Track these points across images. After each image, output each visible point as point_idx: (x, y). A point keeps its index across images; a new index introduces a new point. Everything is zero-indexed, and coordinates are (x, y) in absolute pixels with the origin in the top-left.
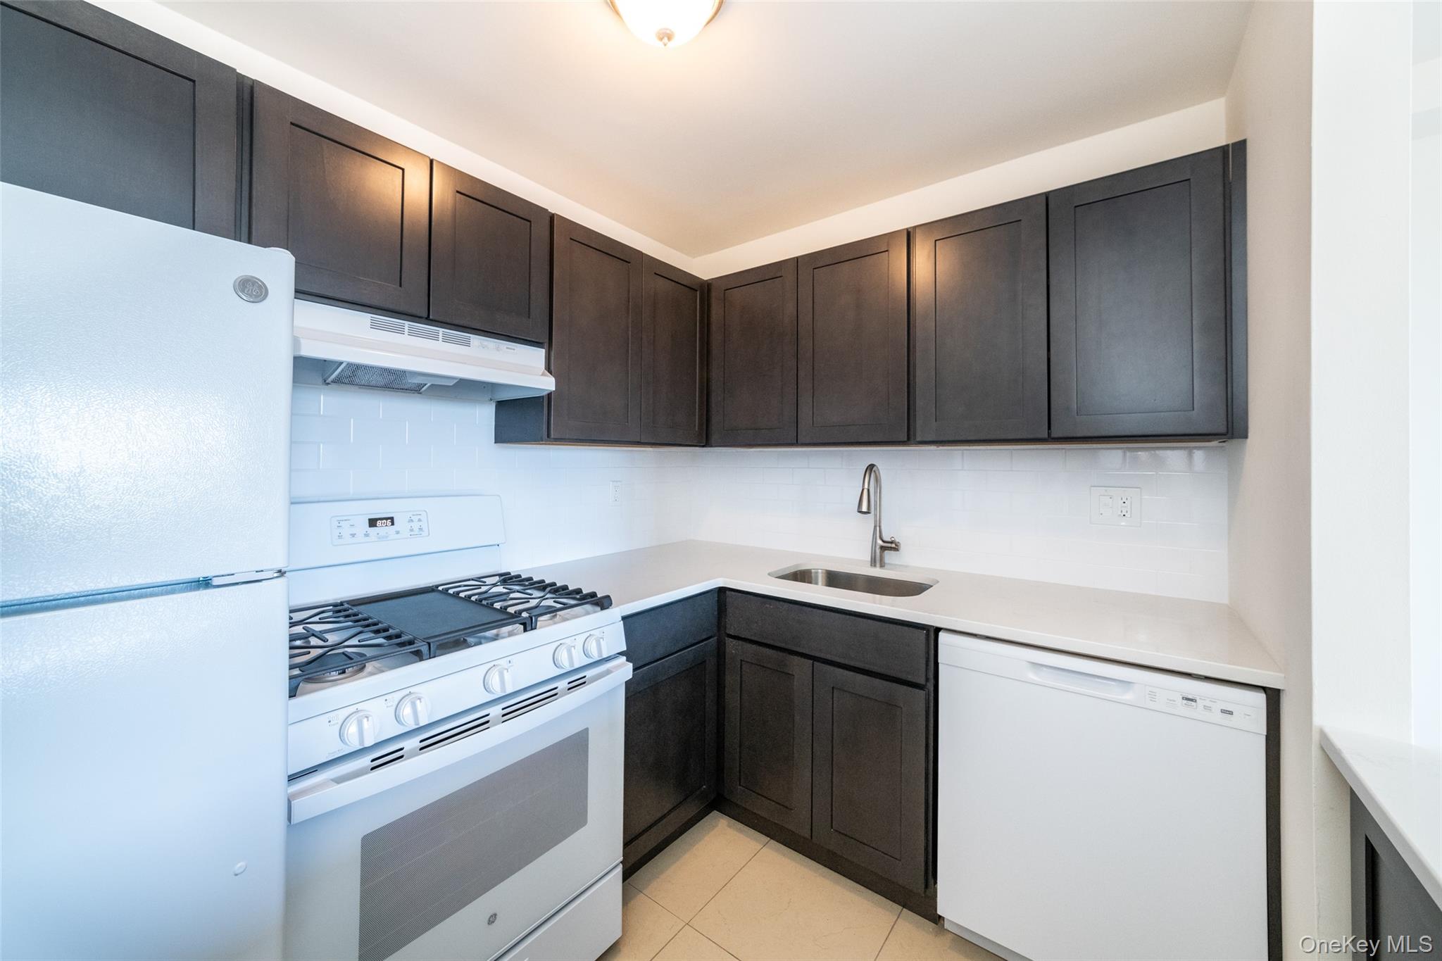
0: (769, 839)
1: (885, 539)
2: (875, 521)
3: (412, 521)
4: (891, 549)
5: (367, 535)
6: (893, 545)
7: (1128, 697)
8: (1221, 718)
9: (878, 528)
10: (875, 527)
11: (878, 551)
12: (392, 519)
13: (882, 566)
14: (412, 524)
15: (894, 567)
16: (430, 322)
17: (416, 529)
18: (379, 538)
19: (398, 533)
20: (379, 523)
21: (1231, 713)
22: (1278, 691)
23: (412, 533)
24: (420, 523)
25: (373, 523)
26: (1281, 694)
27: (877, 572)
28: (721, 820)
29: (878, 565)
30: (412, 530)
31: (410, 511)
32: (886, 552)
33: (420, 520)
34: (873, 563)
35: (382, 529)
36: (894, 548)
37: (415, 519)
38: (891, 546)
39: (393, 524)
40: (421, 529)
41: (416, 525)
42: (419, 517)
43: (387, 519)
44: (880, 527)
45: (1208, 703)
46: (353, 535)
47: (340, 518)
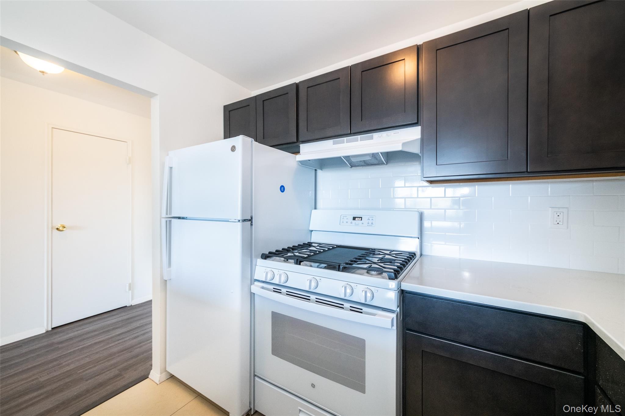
3: (369, 220)
5: (351, 223)
12: (361, 218)
14: (369, 221)
16: (352, 135)
17: (370, 223)
18: (355, 225)
19: (363, 223)
20: (356, 219)
23: (368, 225)
24: (372, 221)
25: (354, 218)
30: (368, 223)
31: (369, 215)
33: (372, 220)
35: (357, 221)
37: (371, 219)
39: (361, 220)
40: (372, 223)
41: (370, 222)
42: (372, 218)
43: (359, 218)
46: (347, 222)
47: (344, 216)
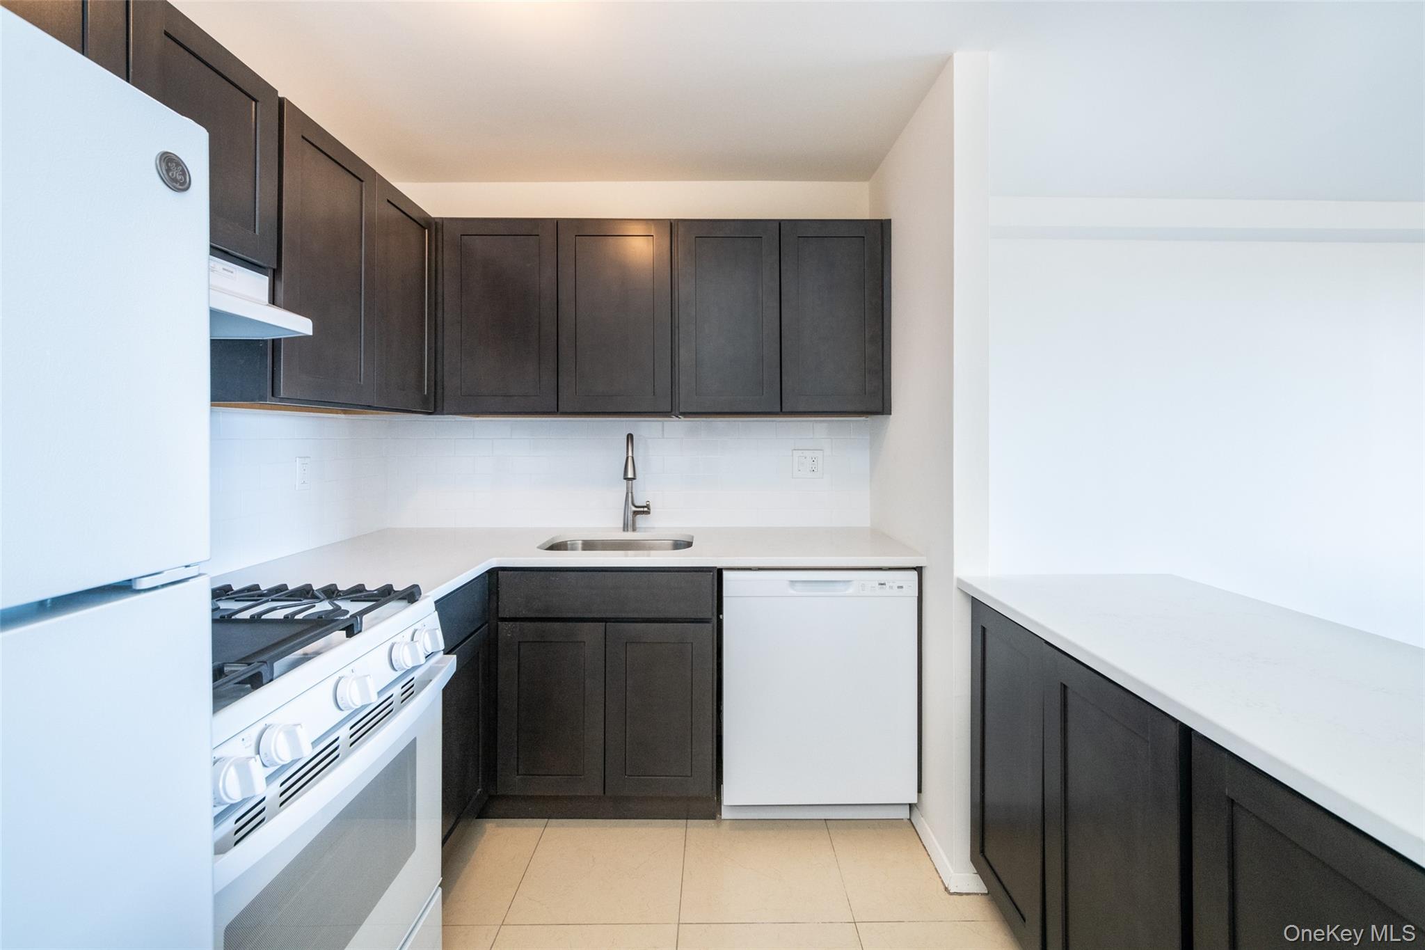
0: (546, 820)
1: (637, 504)
2: (627, 488)
4: (643, 512)
6: (646, 509)
7: (851, 591)
8: (896, 591)
9: (630, 494)
10: (627, 493)
11: (630, 516)
13: (634, 530)
15: (646, 530)
21: (902, 587)
22: (921, 568)
26: (923, 570)
27: (629, 536)
28: (487, 825)
29: (630, 528)
32: (638, 516)
34: (625, 528)
36: (646, 512)
38: (645, 510)
44: (632, 493)
45: (891, 584)
